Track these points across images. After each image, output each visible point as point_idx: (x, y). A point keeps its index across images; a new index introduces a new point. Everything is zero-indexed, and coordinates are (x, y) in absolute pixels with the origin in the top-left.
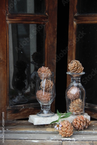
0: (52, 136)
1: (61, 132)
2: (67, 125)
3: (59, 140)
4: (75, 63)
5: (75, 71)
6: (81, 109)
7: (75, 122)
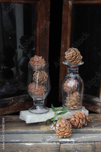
0: (48, 137)
1: (58, 133)
2: (65, 125)
3: (56, 142)
4: (73, 52)
5: (74, 61)
6: (79, 103)
7: (73, 119)
